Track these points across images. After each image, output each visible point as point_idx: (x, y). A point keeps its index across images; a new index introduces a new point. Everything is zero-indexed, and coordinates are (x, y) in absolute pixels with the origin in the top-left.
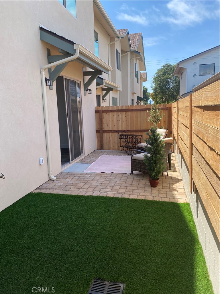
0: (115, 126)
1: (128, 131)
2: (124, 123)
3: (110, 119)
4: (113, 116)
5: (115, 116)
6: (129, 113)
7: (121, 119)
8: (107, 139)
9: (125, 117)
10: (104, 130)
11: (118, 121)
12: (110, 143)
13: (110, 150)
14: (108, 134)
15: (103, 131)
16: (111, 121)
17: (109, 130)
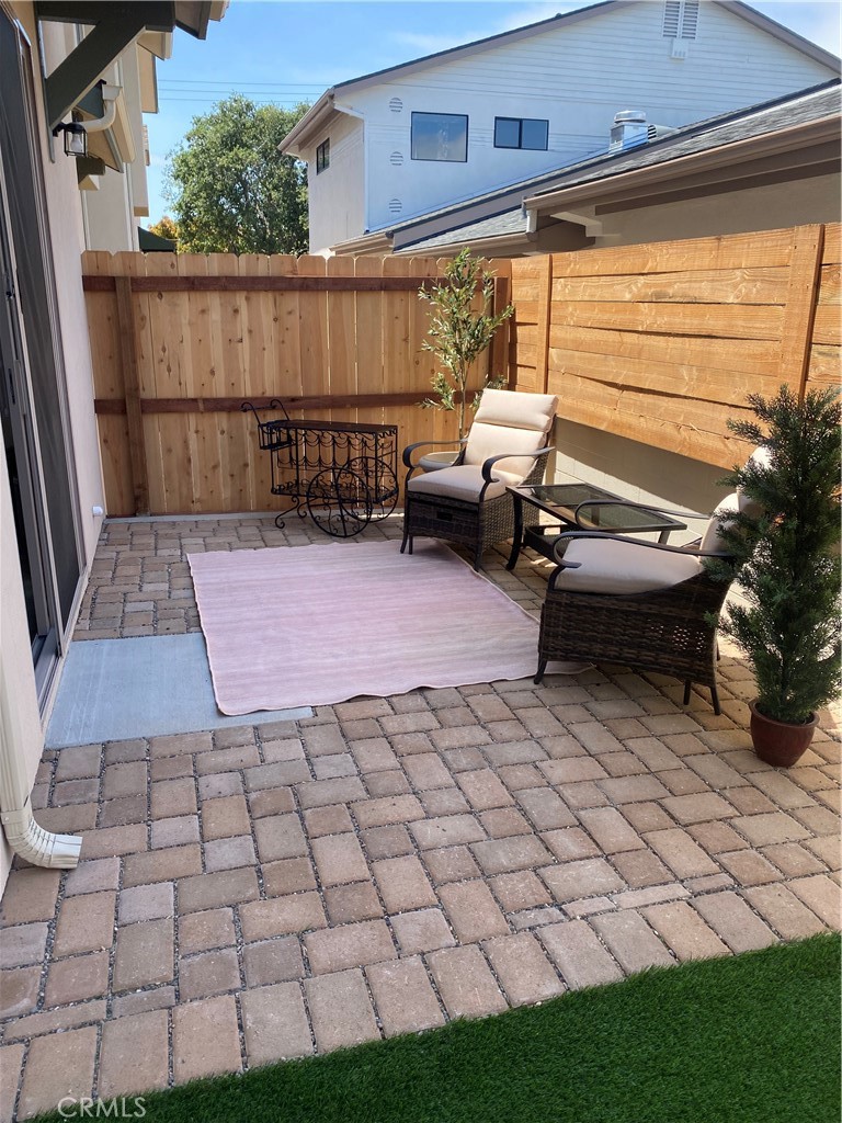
0: (212, 372)
1: (293, 400)
2: (270, 358)
3: (186, 332)
4: (203, 311)
5: (215, 315)
6: (293, 301)
7: (250, 332)
8: (170, 450)
9: (275, 320)
10: (144, 395)
11: (231, 342)
12: (189, 474)
13: (189, 513)
14: (171, 420)
15: (143, 401)
16: (187, 345)
17: (178, 395)
